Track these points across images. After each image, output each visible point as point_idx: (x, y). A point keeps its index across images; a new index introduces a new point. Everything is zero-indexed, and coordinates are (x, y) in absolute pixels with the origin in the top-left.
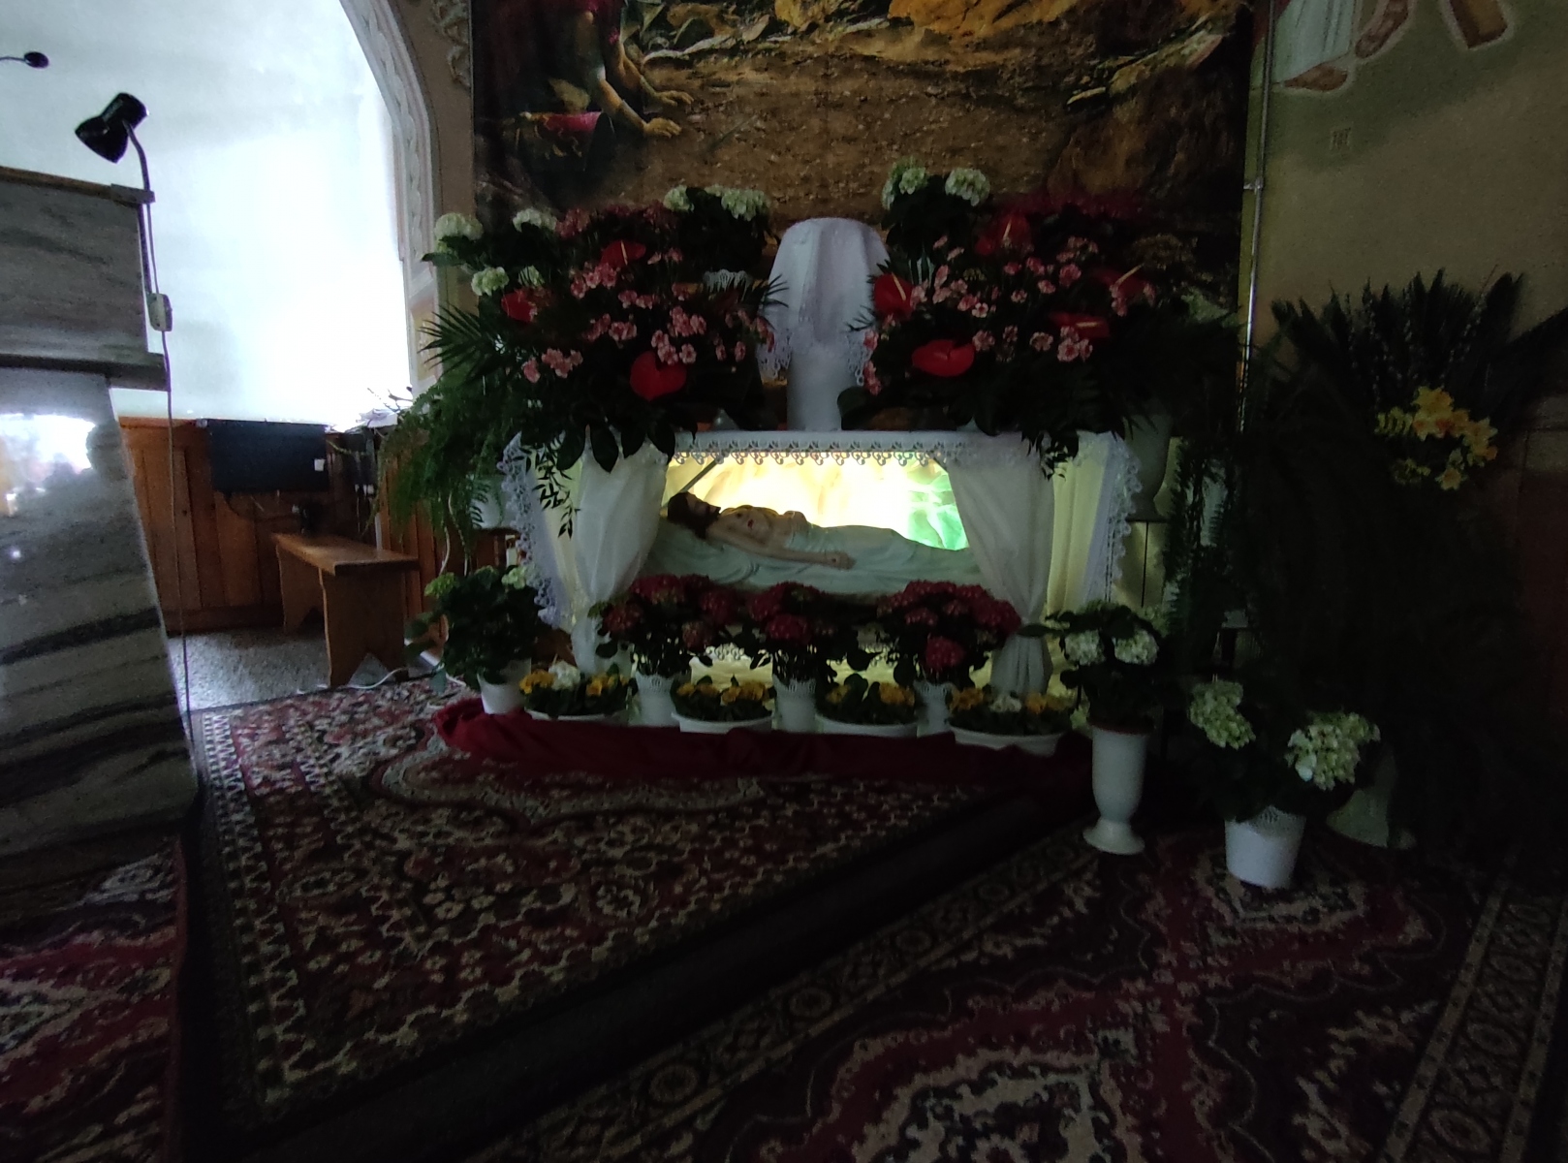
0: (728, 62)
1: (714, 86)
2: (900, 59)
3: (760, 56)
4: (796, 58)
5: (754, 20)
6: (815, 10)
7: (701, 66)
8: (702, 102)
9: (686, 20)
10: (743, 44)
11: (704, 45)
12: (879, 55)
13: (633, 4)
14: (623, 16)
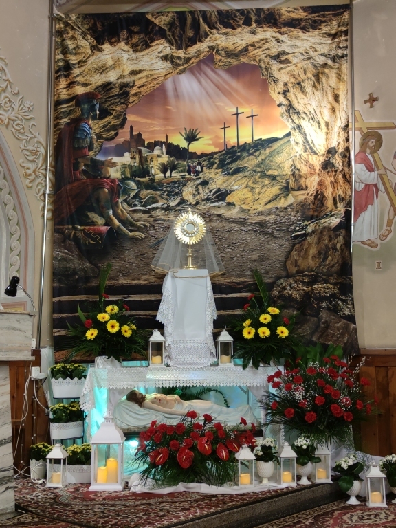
0: (164, 213)
1: (159, 221)
2: (231, 217)
3: (177, 212)
5: (174, 199)
6: (198, 197)
7: (153, 213)
8: (154, 226)
9: (147, 196)
10: (170, 207)
11: (154, 205)
12: (223, 215)
13: (125, 188)
14: (121, 192)
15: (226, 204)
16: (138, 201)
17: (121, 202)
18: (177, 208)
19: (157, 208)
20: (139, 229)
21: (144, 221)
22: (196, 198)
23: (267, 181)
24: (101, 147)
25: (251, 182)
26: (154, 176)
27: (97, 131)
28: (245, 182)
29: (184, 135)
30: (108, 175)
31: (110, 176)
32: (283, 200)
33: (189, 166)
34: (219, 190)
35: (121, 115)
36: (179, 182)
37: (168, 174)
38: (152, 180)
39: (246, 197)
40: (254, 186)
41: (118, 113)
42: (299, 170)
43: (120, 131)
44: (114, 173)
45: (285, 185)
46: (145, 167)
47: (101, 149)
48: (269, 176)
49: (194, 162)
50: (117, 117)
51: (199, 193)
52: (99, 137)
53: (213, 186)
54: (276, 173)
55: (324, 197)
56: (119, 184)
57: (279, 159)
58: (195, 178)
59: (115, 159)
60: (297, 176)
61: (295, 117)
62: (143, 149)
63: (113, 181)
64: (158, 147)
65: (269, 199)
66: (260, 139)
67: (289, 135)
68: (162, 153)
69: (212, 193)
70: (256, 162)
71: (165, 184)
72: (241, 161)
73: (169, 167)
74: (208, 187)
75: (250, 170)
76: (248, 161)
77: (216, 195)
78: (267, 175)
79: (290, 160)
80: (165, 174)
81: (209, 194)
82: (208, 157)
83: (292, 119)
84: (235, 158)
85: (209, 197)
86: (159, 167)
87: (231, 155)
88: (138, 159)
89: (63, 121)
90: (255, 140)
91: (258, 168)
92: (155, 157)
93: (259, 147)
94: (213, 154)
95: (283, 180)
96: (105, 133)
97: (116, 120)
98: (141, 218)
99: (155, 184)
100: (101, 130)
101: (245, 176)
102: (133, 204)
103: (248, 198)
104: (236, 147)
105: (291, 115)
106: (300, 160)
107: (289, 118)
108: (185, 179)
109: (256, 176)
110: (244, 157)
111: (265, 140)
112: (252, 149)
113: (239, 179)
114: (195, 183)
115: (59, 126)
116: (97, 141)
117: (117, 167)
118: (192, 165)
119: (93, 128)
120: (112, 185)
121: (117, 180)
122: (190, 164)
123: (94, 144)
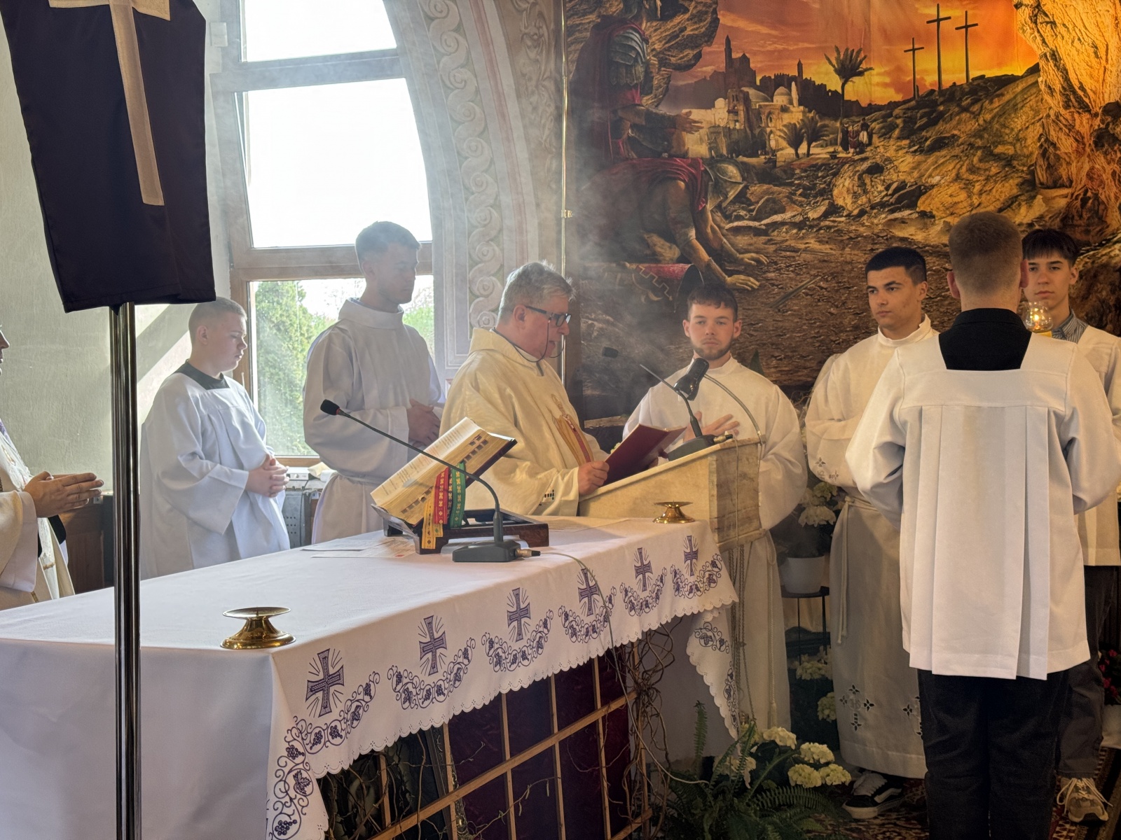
0: (797, 233)
1: (786, 251)
2: (927, 242)
3: (822, 231)
4: (850, 234)
5: (817, 202)
6: (864, 199)
7: (775, 234)
8: (776, 263)
9: (762, 197)
10: (809, 220)
11: (777, 218)
12: (911, 237)
13: (717, 178)
14: (710, 189)
15: (917, 215)
16: (743, 209)
17: (712, 211)
18: (822, 224)
19: (783, 223)
20: (748, 270)
21: (757, 253)
22: (859, 202)
23: (994, 168)
24: (668, 83)
25: (964, 168)
26: (774, 152)
27: (658, 47)
28: (952, 168)
29: (834, 62)
30: (683, 150)
31: (687, 152)
32: (1023, 210)
33: (846, 133)
34: (903, 185)
35: (706, 13)
36: (825, 166)
37: (803, 149)
38: (772, 162)
39: (956, 199)
40: (971, 177)
41: (700, 8)
42: (1054, 145)
43: (706, 49)
44: (696, 146)
45: (1028, 177)
46: (757, 131)
47: (667, 89)
48: (998, 158)
49: (854, 122)
50: (697, 18)
51: (865, 192)
52: (663, 63)
53: (893, 177)
54: (1011, 151)
55: (1100, 203)
56: (705, 170)
57: (1018, 122)
58: (857, 157)
59: (697, 114)
60: (1052, 156)
61: (1047, 31)
63: (695, 162)
64: (781, 89)
65: (999, 204)
66: (982, 77)
67: (1035, 70)
68: (791, 102)
69: (890, 192)
70: (972, 126)
71: (797, 171)
72: (946, 123)
73: (805, 132)
74: (882, 178)
75: (962, 144)
76: (958, 124)
77: (896, 195)
78: (995, 155)
79: (1038, 124)
80: (796, 148)
81: (885, 193)
82: (883, 112)
83: (1041, 36)
84: (934, 115)
85: (885, 199)
86: (785, 133)
87: (927, 110)
88: (742, 114)
89: (588, 21)
90: (972, 79)
91: (978, 140)
92: (777, 112)
93: (980, 94)
94: (893, 105)
95: (1024, 165)
96: (675, 52)
97: (695, 23)
98: (751, 245)
99: (778, 171)
100: (667, 45)
101: (954, 156)
102: (735, 213)
103: (959, 202)
104: (936, 93)
105: (1039, 26)
106: (1057, 124)
107: (1036, 33)
108: (836, 161)
109: (975, 155)
110: (951, 115)
111: (990, 79)
112: (967, 99)
113: (942, 160)
114: (857, 169)
115: (580, 32)
116: (659, 70)
117: (701, 130)
118: (850, 129)
119: (650, 41)
120: (691, 173)
121: (701, 161)
122: (847, 128)
123: (653, 77)
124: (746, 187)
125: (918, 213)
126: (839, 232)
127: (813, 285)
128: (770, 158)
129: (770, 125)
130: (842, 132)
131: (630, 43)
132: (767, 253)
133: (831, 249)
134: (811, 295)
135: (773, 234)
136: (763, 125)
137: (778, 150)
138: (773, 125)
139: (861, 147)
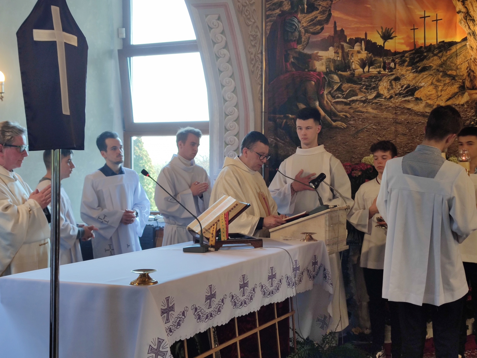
0: (363, 105)
1: (358, 112)
2: (419, 111)
3: (374, 104)
4: (386, 106)
5: (372, 92)
6: (392, 91)
7: (353, 105)
8: (354, 117)
9: (348, 89)
10: (368, 100)
11: (354, 98)
12: (412, 108)
13: (329, 80)
14: (326, 85)
15: (414, 99)
16: (340, 94)
17: (326, 94)
18: (374, 101)
19: (357, 101)
20: (342, 120)
21: (346, 112)
22: (390, 93)
23: (447, 80)
24: (308, 40)
25: (435, 80)
26: (354, 70)
27: (305, 25)
28: (429, 80)
29: (381, 33)
30: (314, 68)
31: (316, 69)
32: (460, 97)
33: (385, 63)
34: (408, 86)
35: (326, 11)
36: (376, 77)
37: (366, 69)
38: (353, 74)
39: (431, 93)
40: (438, 84)
41: (324, 9)
42: (473, 71)
43: (326, 26)
44: (320, 66)
45: (462, 84)
46: (347, 61)
47: (308, 43)
48: (450, 76)
49: (388, 59)
50: (323, 12)
51: (392, 88)
52: (307, 31)
53: (404, 82)
54: (454, 73)
56: (324, 77)
57: (459, 61)
58: (389, 74)
59: (321, 53)
60: (472, 76)
61: (471, 24)
62: (345, 45)
63: (319, 74)
64: (358, 44)
65: (449, 96)
66: (444, 41)
67: (465, 39)
68: (362, 49)
69: (403, 89)
70: (439, 62)
71: (363, 79)
72: (427, 60)
73: (368, 62)
74: (400, 83)
75: (434, 70)
76: (433, 60)
77: (406, 90)
78: (448, 75)
79: (466, 62)
80: (363, 69)
81: (401, 89)
82: (400, 55)
83: (468, 25)
84: (422, 57)
85: (401, 91)
86: (359, 62)
87: (419, 55)
88: (340, 54)
89: (275, 13)
90: (439, 42)
91: (441, 68)
92: (355, 53)
93: (442, 49)
94: (405, 52)
95: (461, 79)
96: (312, 27)
97: (321, 15)
98: (343, 109)
99: (355, 78)
100: (309, 24)
101: (431, 75)
102: (337, 95)
103: (432, 94)
104: (423, 48)
105: (468, 21)
106: (474, 63)
107: (466, 24)
108: (380, 75)
109: (439, 74)
110: (430, 57)
111: (446, 43)
112: (436, 51)
113: (425, 76)
114: (389, 78)
115: (272, 17)
116: (305, 34)
117: (322, 60)
118: (387, 61)
119: (302, 22)
120: (318, 78)
121: (322, 73)
122: (385, 61)
123: (302, 38)
124: (341, 85)
125: (415, 98)
126: (381, 105)
127: (370, 127)
128: (352, 73)
129: (352, 58)
130: (383, 63)
131: (293, 23)
132: (350, 113)
133: (378, 112)
134: (369, 131)
135: (352, 105)
136: (349, 59)
137: (355, 70)
138: (354, 59)
139: (391, 69)
